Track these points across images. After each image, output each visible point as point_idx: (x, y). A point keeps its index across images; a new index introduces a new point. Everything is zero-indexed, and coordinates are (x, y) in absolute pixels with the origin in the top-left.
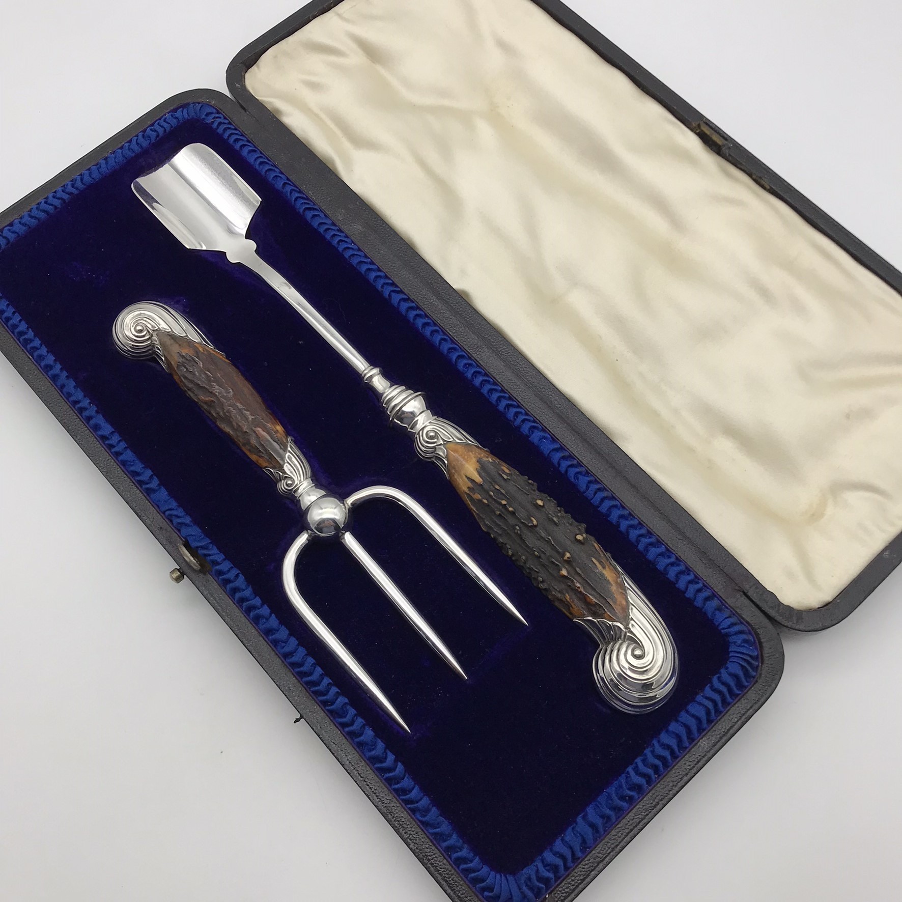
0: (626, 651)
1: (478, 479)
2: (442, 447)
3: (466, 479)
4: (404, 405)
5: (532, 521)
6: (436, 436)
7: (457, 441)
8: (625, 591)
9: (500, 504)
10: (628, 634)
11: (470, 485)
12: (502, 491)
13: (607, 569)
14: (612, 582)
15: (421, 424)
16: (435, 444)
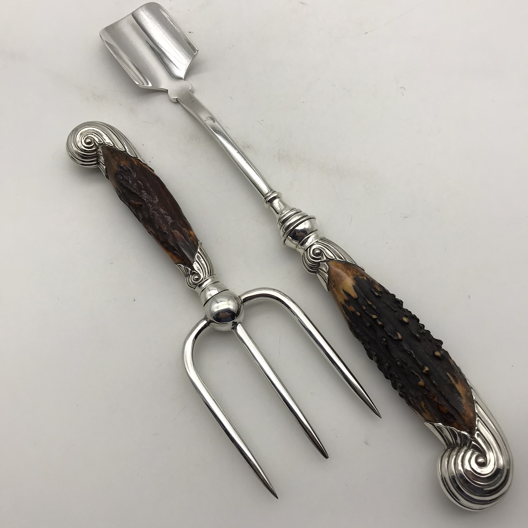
0: (470, 458)
1: (354, 294)
2: (325, 263)
3: (343, 293)
4: (297, 225)
5: (398, 336)
6: (321, 253)
7: (338, 259)
8: (474, 404)
9: (371, 318)
10: (473, 443)
11: (346, 298)
12: (374, 307)
13: (459, 384)
14: (463, 395)
15: (309, 243)
16: (320, 261)
